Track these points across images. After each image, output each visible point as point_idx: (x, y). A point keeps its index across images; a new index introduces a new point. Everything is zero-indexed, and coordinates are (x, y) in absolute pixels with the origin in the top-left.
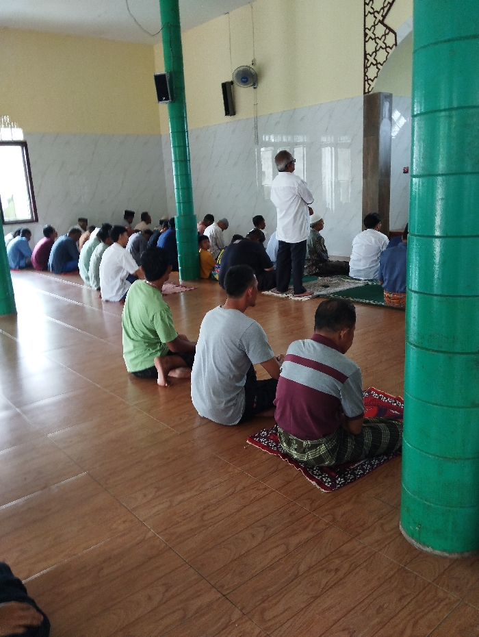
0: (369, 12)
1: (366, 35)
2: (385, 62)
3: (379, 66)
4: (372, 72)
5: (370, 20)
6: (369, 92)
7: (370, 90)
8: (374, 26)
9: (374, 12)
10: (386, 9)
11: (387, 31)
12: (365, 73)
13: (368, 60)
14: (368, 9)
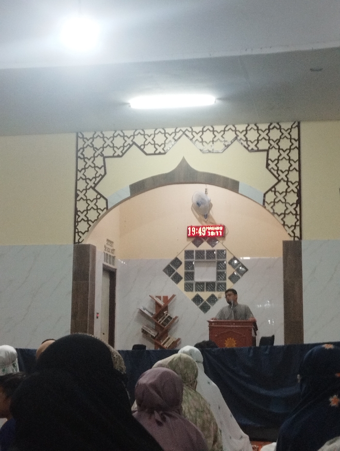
0: (81, 178)
1: (77, 195)
2: (96, 220)
3: (90, 222)
4: (82, 227)
5: (82, 185)
6: (79, 242)
7: (80, 241)
8: (86, 189)
9: (86, 179)
10: (98, 179)
11: (99, 196)
12: (75, 227)
13: (79, 216)
14: (80, 175)
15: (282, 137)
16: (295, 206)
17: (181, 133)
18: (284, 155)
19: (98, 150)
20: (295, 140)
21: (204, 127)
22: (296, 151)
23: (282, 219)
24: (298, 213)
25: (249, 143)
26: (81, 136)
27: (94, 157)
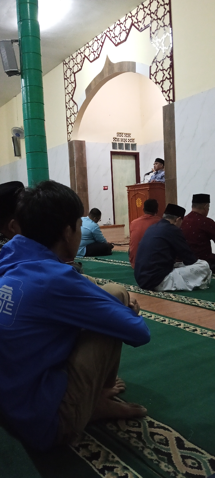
0: (67, 93)
1: (66, 106)
2: (74, 122)
3: (72, 125)
4: (70, 128)
5: (68, 98)
7: (70, 139)
8: (69, 101)
9: (69, 93)
10: (73, 91)
11: (74, 104)
12: (67, 129)
13: (68, 121)
14: (66, 90)
15: (158, 7)
16: (169, 70)
17: (105, 35)
18: (160, 22)
19: (72, 69)
20: (167, 4)
21: (115, 23)
22: (168, 14)
23: (161, 87)
24: (171, 77)
25: (139, 23)
26: (65, 63)
27: (71, 75)
